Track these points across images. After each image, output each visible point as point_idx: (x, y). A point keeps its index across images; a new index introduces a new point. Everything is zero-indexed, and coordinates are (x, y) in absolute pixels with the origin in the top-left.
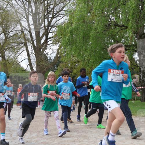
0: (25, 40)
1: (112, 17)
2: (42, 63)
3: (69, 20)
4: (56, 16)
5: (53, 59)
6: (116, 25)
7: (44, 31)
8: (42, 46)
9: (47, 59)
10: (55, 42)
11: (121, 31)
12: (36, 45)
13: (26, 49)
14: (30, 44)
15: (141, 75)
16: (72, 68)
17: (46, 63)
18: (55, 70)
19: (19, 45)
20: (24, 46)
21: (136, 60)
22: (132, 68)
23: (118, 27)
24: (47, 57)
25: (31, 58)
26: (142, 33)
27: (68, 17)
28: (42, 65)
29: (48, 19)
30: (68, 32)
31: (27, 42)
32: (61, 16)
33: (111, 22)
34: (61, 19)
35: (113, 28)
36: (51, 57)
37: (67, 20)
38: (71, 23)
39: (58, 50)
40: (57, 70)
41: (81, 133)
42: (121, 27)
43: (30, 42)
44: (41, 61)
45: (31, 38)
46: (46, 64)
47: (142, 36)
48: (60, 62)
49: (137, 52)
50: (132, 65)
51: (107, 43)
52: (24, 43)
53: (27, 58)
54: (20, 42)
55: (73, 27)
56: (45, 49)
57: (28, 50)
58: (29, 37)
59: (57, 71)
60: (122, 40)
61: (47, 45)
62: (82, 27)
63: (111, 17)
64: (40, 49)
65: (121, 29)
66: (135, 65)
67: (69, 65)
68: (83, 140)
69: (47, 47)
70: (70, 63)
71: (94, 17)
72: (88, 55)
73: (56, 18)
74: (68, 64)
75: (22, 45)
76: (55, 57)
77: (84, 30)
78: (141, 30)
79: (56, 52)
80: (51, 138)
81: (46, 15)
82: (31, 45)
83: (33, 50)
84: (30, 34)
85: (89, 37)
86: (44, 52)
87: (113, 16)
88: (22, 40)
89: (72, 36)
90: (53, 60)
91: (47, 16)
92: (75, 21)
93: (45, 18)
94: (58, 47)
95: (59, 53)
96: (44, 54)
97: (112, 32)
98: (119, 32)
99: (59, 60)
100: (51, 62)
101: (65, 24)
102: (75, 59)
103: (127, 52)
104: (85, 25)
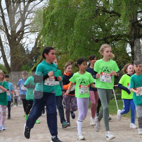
1: (100, 1)
2: (18, 55)
3: (49, 5)
5: (31, 50)
6: (105, 11)
8: (17, 35)
9: (23, 51)
11: (111, 18)
12: (10, 34)
14: (3, 32)
17: (22, 55)
18: (34, 63)
21: (127, 52)
22: (123, 62)
23: (108, 13)
24: (23, 47)
25: (4, 48)
26: (135, 21)
27: (49, 1)
28: (18, 57)
29: (24, 3)
30: (49, 18)
33: (99, 7)
34: (40, 3)
35: (101, 14)
36: (28, 47)
37: (47, 4)
38: (51, 8)
39: (37, 40)
40: (36, 63)
41: (65, 137)
42: (110, 13)
43: (3, 30)
44: (17, 52)
45: (4, 25)
46: (22, 56)
47: (135, 24)
48: (39, 54)
49: (129, 43)
50: (124, 58)
51: (94, 32)
55: (53, 13)
56: (22, 38)
57: (1, 40)
58: (3, 25)
60: (111, 29)
61: (23, 33)
63: (98, 2)
64: (14, 38)
65: (111, 16)
66: (127, 59)
69: (23, 37)
71: (79, 1)
72: (72, 46)
76: (33, 48)
77: (67, 16)
78: (134, 18)
79: (35, 42)
82: (5, 33)
83: (7, 39)
84: (3, 20)
85: (73, 24)
86: (21, 42)
89: (53, 23)
90: (31, 51)
92: (57, 5)
93: (21, 2)
94: (37, 37)
95: (38, 43)
96: (20, 44)
97: (100, 19)
98: (108, 19)
99: (37, 52)
100: (28, 54)
101: (44, 8)
102: (57, 51)
103: (117, 42)
104: (68, 11)
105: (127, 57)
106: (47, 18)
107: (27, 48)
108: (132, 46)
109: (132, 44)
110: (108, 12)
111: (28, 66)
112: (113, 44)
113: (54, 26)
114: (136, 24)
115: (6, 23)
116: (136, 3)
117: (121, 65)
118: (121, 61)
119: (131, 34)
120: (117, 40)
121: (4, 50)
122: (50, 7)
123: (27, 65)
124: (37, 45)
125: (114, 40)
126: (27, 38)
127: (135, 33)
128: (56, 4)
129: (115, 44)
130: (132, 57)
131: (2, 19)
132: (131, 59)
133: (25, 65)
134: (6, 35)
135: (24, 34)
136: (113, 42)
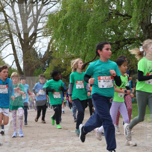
0: (10, 31)
2: (30, 59)
3: (62, 8)
4: (47, 3)
5: (44, 54)
6: (118, 14)
7: (33, 21)
8: (30, 39)
9: (36, 55)
10: (45, 34)
11: (124, 21)
12: (23, 38)
13: (11, 43)
14: (16, 36)
16: (66, 65)
17: (35, 59)
18: (46, 67)
19: (2, 37)
20: (9, 38)
24: (36, 51)
25: (17, 53)
26: (149, 24)
28: (31, 61)
29: (37, 7)
30: (61, 22)
31: (12, 33)
32: (52, 3)
33: (112, 10)
34: (52, 6)
35: (114, 17)
37: (60, 8)
38: (64, 11)
39: (50, 44)
40: (49, 67)
42: (124, 16)
43: (16, 34)
44: (29, 56)
45: (17, 29)
46: (35, 61)
47: (149, 27)
48: (52, 58)
51: (107, 36)
52: (8, 35)
53: (13, 53)
54: (4, 34)
55: (66, 16)
56: (34, 42)
57: (14, 44)
58: (15, 29)
59: (48, 69)
60: (124, 32)
62: (77, 16)
63: (112, 5)
64: (27, 42)
65: (124, 19)
67: (63, 61)
68: (80, 149)
69: (36, 41)
70: (64, 59)
71: (92, 4)
72: (85, 50)
73: (46, 5)
74: (61, 60)
75: (7, 37)
76: (45, 52)
77: (80, 20)
78: (147, 20)
80: (41, 147)
81: (35, 1)
82: (18, 37)
83: (20, 44)
85: (86, 28)
86: (33, 46)
87: (115, 4)
88: (6, 31)
89: (65, 27)
90: (44, 56)
91: (36, 3)
92: (70, 9)
93: (34, 6)
94: (50, 41)
95: (51, 47)
96: (33, 48)
97: (113, 22)
98: (121, 23)
99: (50, 56)
100: (40, 58)
101: (57, 12)
102: (70, 55)
103: (131, 46)
104: (81, 14)
106: (60, 22)
107: (40, 52)
110: (121, 15)
111: (41, 70)
112: (126, 47)
113: (67, 30)
115: (18, 27)
116: (150, 6)
117: (134, 68)
118: (134, 64)
120: (130, 43)
121: (17, 55)
122: (62, 10)
123: (39, 69)
124: (49, 49)
126: (40, 42)
127: (149, 36)
128: (68, 8)
129: (128, 47)
131: (15, 23)
133: (38, 69)
134: (19, 39)
135: (37, 38)
136: (126, 46)
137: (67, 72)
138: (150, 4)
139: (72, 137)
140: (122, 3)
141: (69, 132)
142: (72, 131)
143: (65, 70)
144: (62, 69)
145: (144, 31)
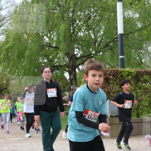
3: (5, 39)
6: (50, 46)
11: (54, 52)
15: (71, 92)
16: (7, 85)
22: (63, 86)
26: (73, 55)
27: (5, 37)
33: (46, 43)
35: (47, 49)
37: (4, 39)
38: (7, 42)
42: (54, 48)
50: (64, 83)
55: (8, 46)
60: (54, 60)
62: (17, 46)
63: (45, 39)
65: (54, 50)
66: (66, 84)
67: (5, 82)
70: (5, 80)
74: (3, 81)
77: (19, 49)
78: (72, 52)
85: (24, 56)
89: (7, 54)
97: (46, 52)
98: (52, 53)
104: (21, 45)
105: (66, 82)
106: (3, 50)
108: (70, 74)
109: (70, 72)
110: (52, 47)
113: (8, 57)
114: (73, 57)
116: (74, 41)
119: (70, 65)
120: (58, 69)
125: (56, 69)
127: (73, 64)
128: (10, 39)
130: (70, 83)
132: (69, 84)
136: (56, 71)
137: (7, 91)
138: (74, 40)
139: (7, 145)
140: (53, 37)
141: (6, 140)
142: (8, 139)
143: (6, 89)
144: (4, 88)
145: (69, 60)
